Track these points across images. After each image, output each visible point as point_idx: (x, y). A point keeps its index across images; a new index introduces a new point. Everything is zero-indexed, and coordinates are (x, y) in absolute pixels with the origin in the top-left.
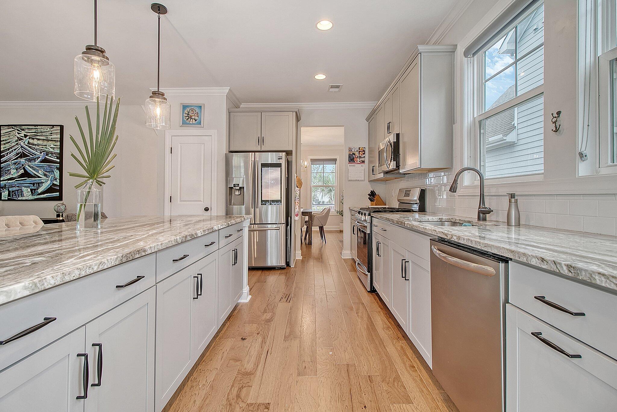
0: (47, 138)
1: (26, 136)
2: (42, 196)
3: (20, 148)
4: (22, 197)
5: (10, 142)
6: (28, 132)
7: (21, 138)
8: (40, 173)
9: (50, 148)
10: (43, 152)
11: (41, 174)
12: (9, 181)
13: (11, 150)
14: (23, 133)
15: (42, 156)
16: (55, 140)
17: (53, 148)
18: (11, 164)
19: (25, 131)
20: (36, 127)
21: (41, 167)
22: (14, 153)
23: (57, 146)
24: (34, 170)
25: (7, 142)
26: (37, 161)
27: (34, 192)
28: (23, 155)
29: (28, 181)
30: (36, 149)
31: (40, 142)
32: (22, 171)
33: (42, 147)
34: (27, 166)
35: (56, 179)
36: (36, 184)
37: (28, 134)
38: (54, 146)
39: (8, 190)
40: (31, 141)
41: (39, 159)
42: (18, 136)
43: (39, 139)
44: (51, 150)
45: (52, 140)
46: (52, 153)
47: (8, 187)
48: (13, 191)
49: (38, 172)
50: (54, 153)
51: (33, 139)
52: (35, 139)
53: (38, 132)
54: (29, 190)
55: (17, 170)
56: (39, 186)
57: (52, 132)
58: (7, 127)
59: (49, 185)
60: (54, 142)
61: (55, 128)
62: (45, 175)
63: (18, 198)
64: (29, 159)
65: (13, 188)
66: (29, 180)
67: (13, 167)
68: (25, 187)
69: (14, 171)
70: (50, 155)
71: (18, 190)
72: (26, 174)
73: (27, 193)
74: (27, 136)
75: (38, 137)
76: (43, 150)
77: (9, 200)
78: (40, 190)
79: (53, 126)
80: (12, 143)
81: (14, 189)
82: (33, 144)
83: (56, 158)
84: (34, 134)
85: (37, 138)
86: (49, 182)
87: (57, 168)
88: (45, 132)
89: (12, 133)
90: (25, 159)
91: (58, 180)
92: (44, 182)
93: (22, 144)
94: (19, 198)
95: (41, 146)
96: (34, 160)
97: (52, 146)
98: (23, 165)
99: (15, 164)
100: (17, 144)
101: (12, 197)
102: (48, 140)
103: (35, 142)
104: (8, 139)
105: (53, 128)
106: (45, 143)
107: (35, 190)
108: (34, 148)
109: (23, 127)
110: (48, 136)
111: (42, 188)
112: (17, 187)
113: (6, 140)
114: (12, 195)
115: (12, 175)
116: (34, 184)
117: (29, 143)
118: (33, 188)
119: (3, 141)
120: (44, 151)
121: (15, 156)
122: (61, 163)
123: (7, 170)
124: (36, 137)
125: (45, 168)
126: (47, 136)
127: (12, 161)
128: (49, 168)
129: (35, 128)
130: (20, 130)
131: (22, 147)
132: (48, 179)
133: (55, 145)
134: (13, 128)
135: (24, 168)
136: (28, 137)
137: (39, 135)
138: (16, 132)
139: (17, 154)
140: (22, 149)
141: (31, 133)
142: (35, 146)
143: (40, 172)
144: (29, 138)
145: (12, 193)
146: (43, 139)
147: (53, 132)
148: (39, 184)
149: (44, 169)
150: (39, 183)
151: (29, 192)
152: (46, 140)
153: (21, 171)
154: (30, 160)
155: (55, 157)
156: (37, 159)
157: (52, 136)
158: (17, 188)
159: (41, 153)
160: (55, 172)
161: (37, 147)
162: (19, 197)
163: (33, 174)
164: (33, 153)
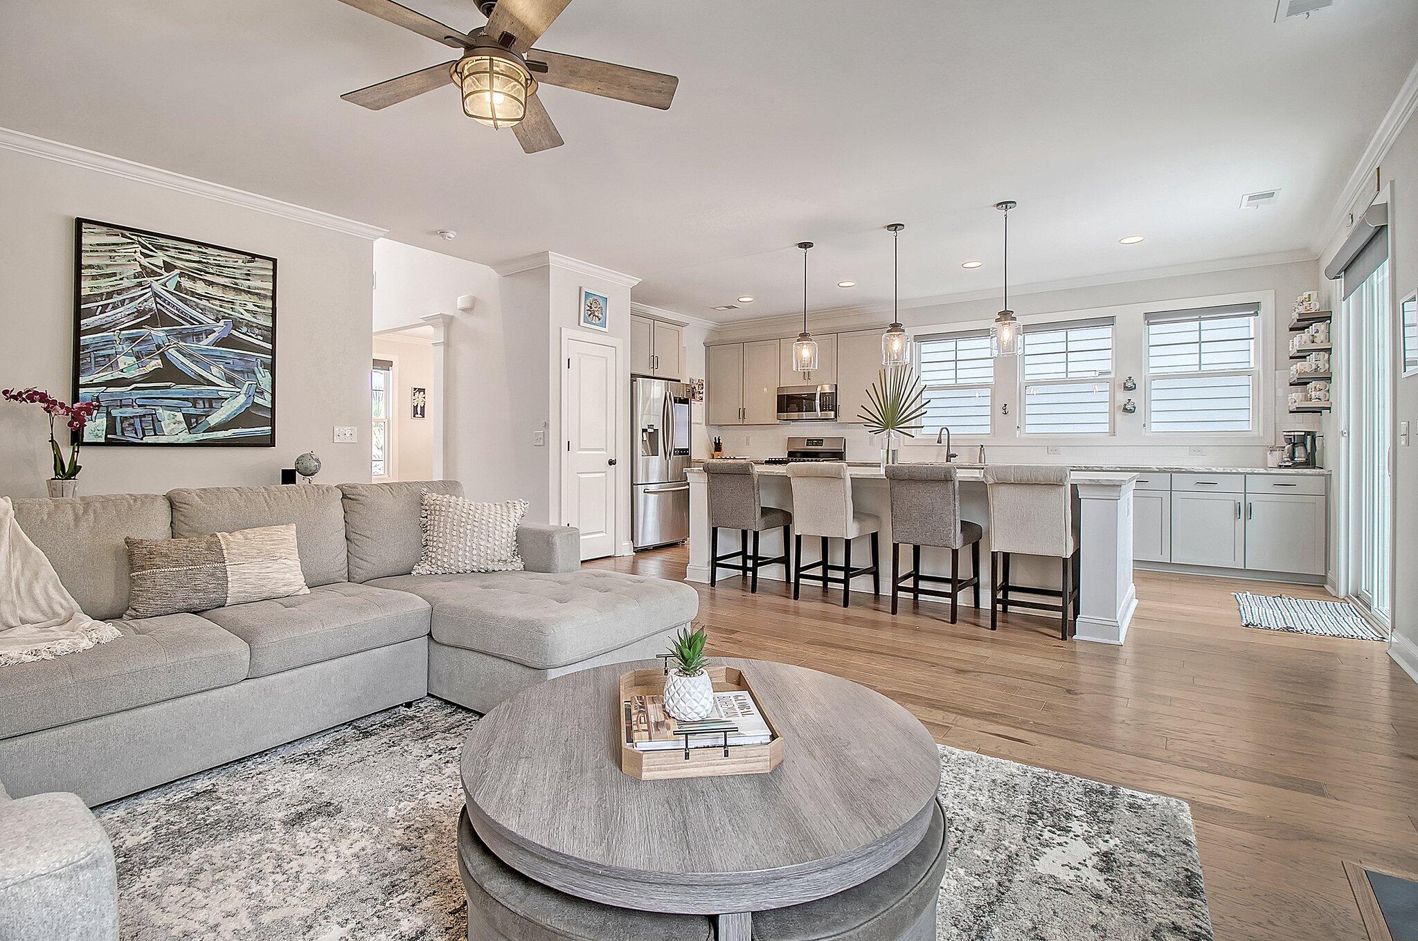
0: (236, 284)
1: (168, 267)
2: (220, 435)
3: (150, 297)
4: (156, 435)
5: (114, 274)
6: (178, 258)
7: (153, 271)
8: (215, 373)
9: (244, 312)
10: (224, 318)
11: (218, 375)
12: (110, 390)
13: (116, 298)
14: (159, 258)
15: (220, 329)
16: (257, 294)
17: (254, 313)
18: (116, 338)
19: (168, 253)
20: (204, 250)
21: (218, 357)
22: (130, 307)
23: (264, 308)
24: (196, 362)
25: (102, 272)
26: (206, 341)
27: (197, 422)
28: (158, 319)
29: (175, 393)
30: (202, 307)
31: (215, 292)
32: (156, 363)
33: (221, 306)
34: (172, 351)
35: (262, 393)
36: (201, 402)
37: (178, 263)
38: (256, 309)
39: (108, 414)
40: (186, 283)
41: (212, 337)
42: (144, 261)
43: (211, 283)
44: (248, 316)
45: (249, 292)
46: (249, 325)
47: (107, 407)
48: (124, 419)
49: (207, 368)
50: (255, 325)
51: (193, 279)
52: (200, 279)
53: (207, 263)
54: (180, 417)
55: (138, 358)
56: (211, 406)
57: (249, 271)
58: (105, 229)
59: (241, 407)
60: (255, 297)
61: (259, 263)
62: (230, 380)
63: (142, 439)
64: (180, 333)
65: (124, 409)
66: (178, 390)
67: (126, 347)
68: (168, 407)
69: (124, 361)
70: (244, 330)
71: (144, 416)
72: (170, 373)
73: (172, 426)
74: (176, 267)
75: (209, 278)
76: (226, 313)
77: (109, 443)
78: (214, 419)
79: (254, 256)
80: (121, 279)
81: (128, 412)
82: (193, 294)
83: (261, 338)
84: (195, 265)
85: (205, 278)
86: (242, 399)
87: (265, 366)
88: (228, 267)
89: (122, 251)
90: (165, 331)
91: (268, 397)
92: (226, 399)
93: (157, 287)
94: (145, 440)
95: (218, 303)
96: (198, 336)
97: (250, 307)
98: (158, 347)
99: (133, 340)
100: (140, 284)
101: (123, 434)
102: (239, 291)
103: (200, 288)
104: (108, 266)
105: (253, 262)
106: (230, 296)
107: (197, 416)
108: (197, 305)
109: (162, 241)
110: (238, 279)
111: (220, 412)
112: (139, 406)
113: (99, 267)
114: (123, 430)
115: (122, 371)
116: (194, 402)
117: (178, 286)
118: (192, 411)
119: (91, 267)
120: (227, 315)
121: (131, 317)
122: (273, 352)
123: (103, 356)
124: (201, 275)
125: (231, 362)
126: (235, 278)
127: (120, 330)
128: (242, 363)
129: (199, 252)
130: (150, 246)
131: (156, 295)
132: (239, 390)
133: (258, 307)
134: (123, 236)
135: (163, 356)
136: (177, 271)
137: (211, 271)
138: (138, 250)
139: (140, 313)
140: (157, 303)
141: (187, 261)
142: (201, 299)
143: (214, 370)
144: (181, 275)
145: (122, 423)
146: (223, 285)
147: (253, 272)
148: (212, 403)
149: (226, 363)
150: (210, 400)
151: (180, 422)
152: (232, 287)
153: (154, 362)
154: (183, 336)
155: (259, 337)
156: (204, 337)
157: (249, 280)
158: (141, 411)
159: (217, 320)
160: (259, 376)
161: (204, 302)
162: (144, 435)
163: (192, 375)
164: (191, 317)
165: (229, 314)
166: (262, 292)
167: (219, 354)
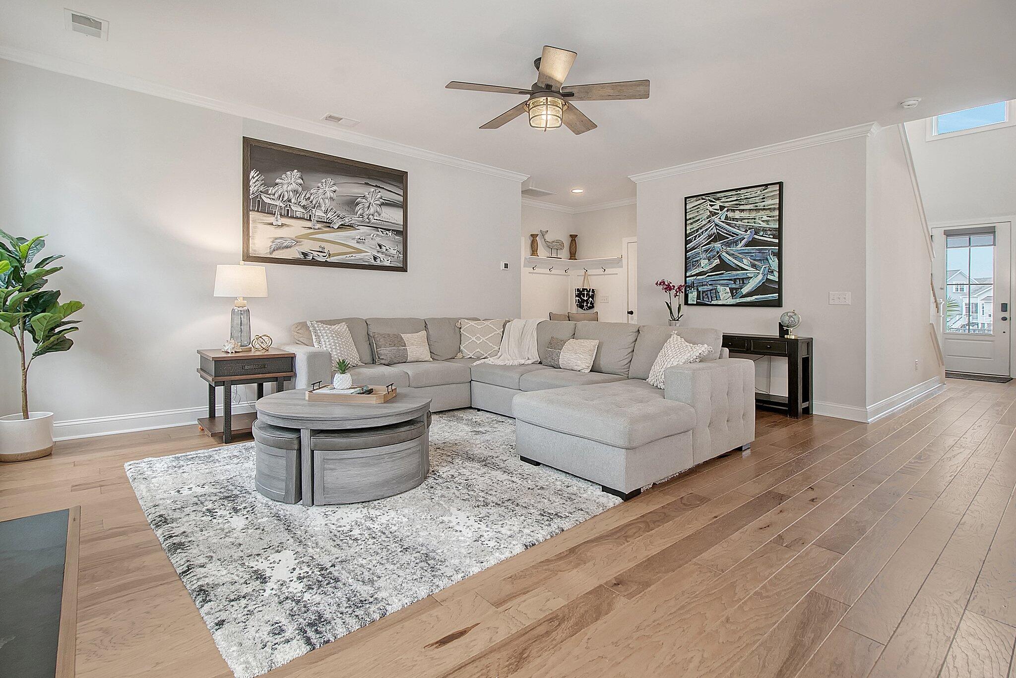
0: (756, 206)
1: (722, 208)
2: (749, 299)
3: (714, 227)
4: (717, 300)
5: (699, 220)
6: (726, 202)
7: (715, 212)
8: (745, 263)
9: (761, 222)
10: (750, 229)
11: (747, 264)
12: (698, 277)
13: (700, 231)
14: (718, 204)
15: (748, 236)
16: (769, 209)
17: (767, 221)
18: (700, 252)
19: (722, 201)
20: (739, 192)
21: (747, 253)
22: (705, 235)
23: (774, 217)
24: (735, 258)
25: (694, 220)
26: (740, 245)
27: (736, 292)
28: (718, 237)
29: (726, 276)
30: (738, 225)
31: (744, 215)
32: (717, 261)
33: (748, 222)
34: (724, 254)
35: (772, 272)
36: (738, 280)
37: (726, 205)
38: (769, 218)
39: (698, 289)
40: (730, 214)
41: (743, 242)
42: (711, 209)
43: (743, 210)
44: (764, 225)
45: (764, 209)
46: (764, 230)
47: (697, 286)
48: (703, 292)
49: (741, 261)
50: (768, 229)
51: (733, 211)
52: (737, 210)
53: (741, 199)
54: (728, 290)
55: (709, 260)
56: (743, 283)
57: (764, 195)
58: (695, 198)
59: (760, 282)
60: (768, 211)
61: (770, 188)
62: (754, 266)
63: (711, 302)
64: (728, 243)
65: (703, 287)
66: (728, 275)
67: (704, 255)
68: (722, 285)
69: (704, 262)
70: (761, 233)
71: (712, 290)
72: (723, 266)
73: (724, 295)
74: (725, 207)
75: (742, 207)
76: (750, 226)
77: (698, 304)
78: (745, 290)
79: (766, 185)
80: (702, 221)
81: (706, 288)
82: (734, 219)
83: (772, 237)
84: (735, 203)
85: (739, 208)
86: (760, 277)
87: (774, 254)
88: (752, 198)
89: (702, 207)
90: (721, 243)
91: (776, 274)
92: (751, 278)
93: (717, 221)
94: (713, 302)
95: (746, 221)
96: (736, 243)
97: (765, 218)
98: (718, 253)
99: (706, 251)
100: (709, 221)
101: (703, 300)
102: (757, 210)
103: (737, 215)
104: (696, 216)
105: (766, 189)
106: (753, 215)
107: (736, 289)
108: (736, 225)
109: (719, 195)
110: (758, 203)
111: (748, 286)
112: (710, 285)
113: (693, 218)
114: (703, 297)
115: (702, 267)
116: (735, 280)
117: (727, 218)
118: (734, 286)
119: (690, 219)
120: (751, 227)
121: (706, 239)
122: (780, 245)
123: (695, 261)
124: (737, 207)
125: (754, 255)
126: (756, 203)
127: (702, 247)
128: (760, 254)
129: (736, 194)
130: (713, 200)
131: (716, 225)
132: (759, 272)
133: (770, 217)
134: (703, 199)
135: (720, 257)
136: (726, 209)
137: (743, 203)
138: (708, 204)
139: (710, 236)
140: (717, 229)
141: (730, 201)
142: (737, 221)
143: (745, 261)
144: (727, 211)
145: (703, 294)
146: (749, 209)
147: (766, 195)
148: (744, 281)
149: (751, 256)
150: (743, 279)
151: (728, 293)
152: (754, 209)
153: (716, 261)
154: (728, 245)
155: (770, 236)
156: (739, 242)
157: (764, 201)
158: (710, 287)
159: (746, 231)
160: (770, 261)
161: (739, 223)
162: (712, 300)
163: (733, 265)
164: (733, 233)
165: (752, 226)
166: (772, 206)
167: (747, 251)
